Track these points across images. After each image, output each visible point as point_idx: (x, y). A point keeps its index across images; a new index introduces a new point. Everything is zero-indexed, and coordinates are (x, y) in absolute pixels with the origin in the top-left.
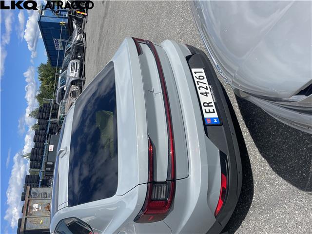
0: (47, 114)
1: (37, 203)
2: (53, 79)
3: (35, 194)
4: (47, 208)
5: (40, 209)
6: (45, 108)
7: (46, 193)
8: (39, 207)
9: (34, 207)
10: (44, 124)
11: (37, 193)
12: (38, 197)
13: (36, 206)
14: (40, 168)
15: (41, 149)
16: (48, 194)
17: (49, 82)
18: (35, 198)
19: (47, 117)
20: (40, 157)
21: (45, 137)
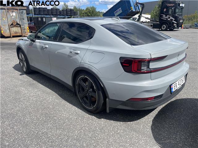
0: (70, 14)
1: (16, 15)
2: (89, 16)
3: (22, 13)
4: (14, 21)
5: (13, 17)
6: (73, 13)
7: (24, 19)
8: (14, 16)
9: (13, 13)
10: (63, 13)
11: (23, 14)
12: (20, 15)
13: (14, 14)
14: (35, 14)
15: (47, 13)
16: (23, 21)
17: (86, 14)
18: (20, 13)
19: (68, 14)
20: (42, 13)
21: (55, 15)
